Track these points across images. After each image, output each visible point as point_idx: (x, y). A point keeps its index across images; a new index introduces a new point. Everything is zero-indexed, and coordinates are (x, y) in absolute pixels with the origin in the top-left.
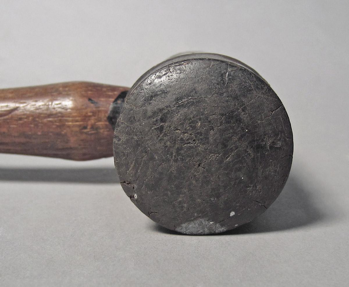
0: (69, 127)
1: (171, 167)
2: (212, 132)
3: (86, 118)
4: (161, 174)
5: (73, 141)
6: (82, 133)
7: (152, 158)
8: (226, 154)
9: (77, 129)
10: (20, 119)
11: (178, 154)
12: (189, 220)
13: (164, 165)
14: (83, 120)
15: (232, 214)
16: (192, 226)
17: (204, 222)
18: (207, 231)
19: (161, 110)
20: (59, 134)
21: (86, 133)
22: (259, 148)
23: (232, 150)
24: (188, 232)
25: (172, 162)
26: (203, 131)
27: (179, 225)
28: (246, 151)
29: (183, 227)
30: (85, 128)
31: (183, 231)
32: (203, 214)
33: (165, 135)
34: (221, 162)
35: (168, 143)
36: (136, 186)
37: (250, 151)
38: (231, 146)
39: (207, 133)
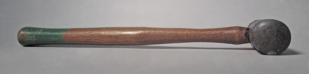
0: (236, 36)
1: (266, 40)
2: (275, 34)
3: (240, 34)
4: (264, 42)
5: (237, 39)
6: (239, 37)
7: (262, 39)
8: (278, 38)
9: (238, 36)
10: (225, 34)
11: (268, 38)
12: (269, 51)
13: (265, 40)
14: (239, 34)
15: (278, 50)
16: (270, 53)
17: (273, 52)
18: (273, 54)
19: (264, 30)
20: (233, 38)
21: (240, 37)
22: (284, 37)
23: (279, 37)
24: (269, 54)
25: (267, 40)
26: (273, 33)
27: (267, 53)
28: (281, 38)
29: (268, 53)
30: (240, 36)
31: (268, 54)
32: (272, 50)
33: (265, 34)
34: (276, 39)
35: (266, 36)
36: (259, 45)
37: (282, 37)
38: (278, 36)
39: (274, 34)
